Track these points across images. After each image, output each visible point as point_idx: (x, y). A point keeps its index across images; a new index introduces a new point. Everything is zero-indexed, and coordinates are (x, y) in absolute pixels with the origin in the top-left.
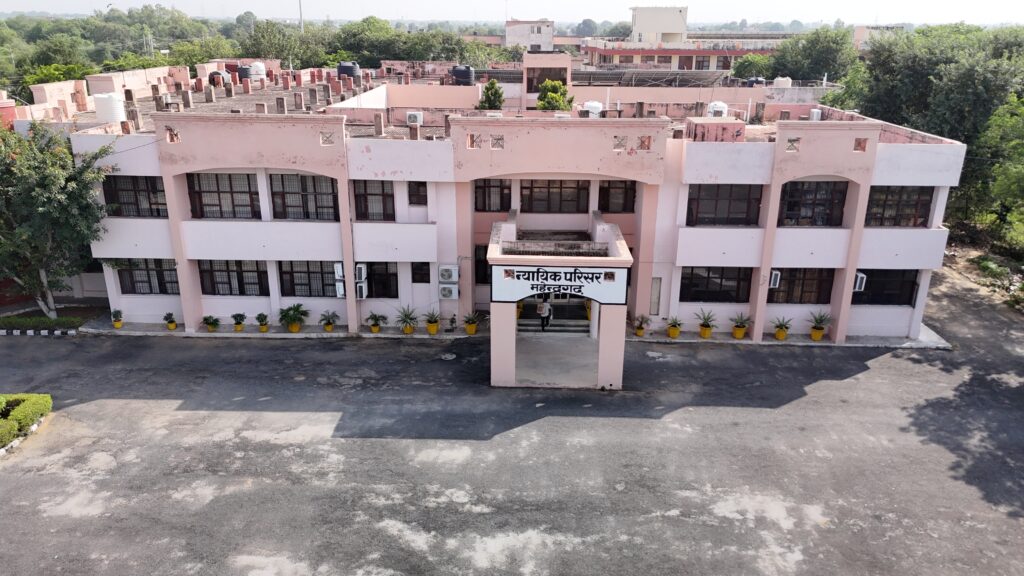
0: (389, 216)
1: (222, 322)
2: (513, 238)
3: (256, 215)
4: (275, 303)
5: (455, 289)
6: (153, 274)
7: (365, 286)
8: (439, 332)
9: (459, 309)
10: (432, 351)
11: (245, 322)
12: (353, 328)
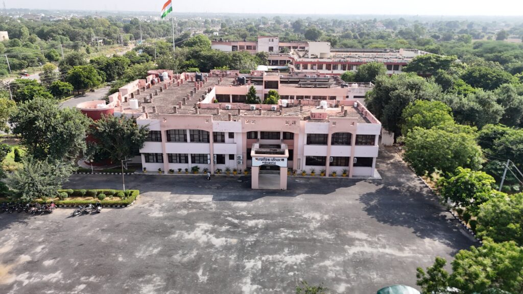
0: (223, 141)
1: (175, 171)
2: (258, 148)
3: (186, 141)
4: (190, 165)
5: (241, 161)
6: (155, 157)
7: (216, 161)
8: (237, 174)
9: (243, 167)
10: (235, 179)
11: (181, 171)
12: (212, 173)
